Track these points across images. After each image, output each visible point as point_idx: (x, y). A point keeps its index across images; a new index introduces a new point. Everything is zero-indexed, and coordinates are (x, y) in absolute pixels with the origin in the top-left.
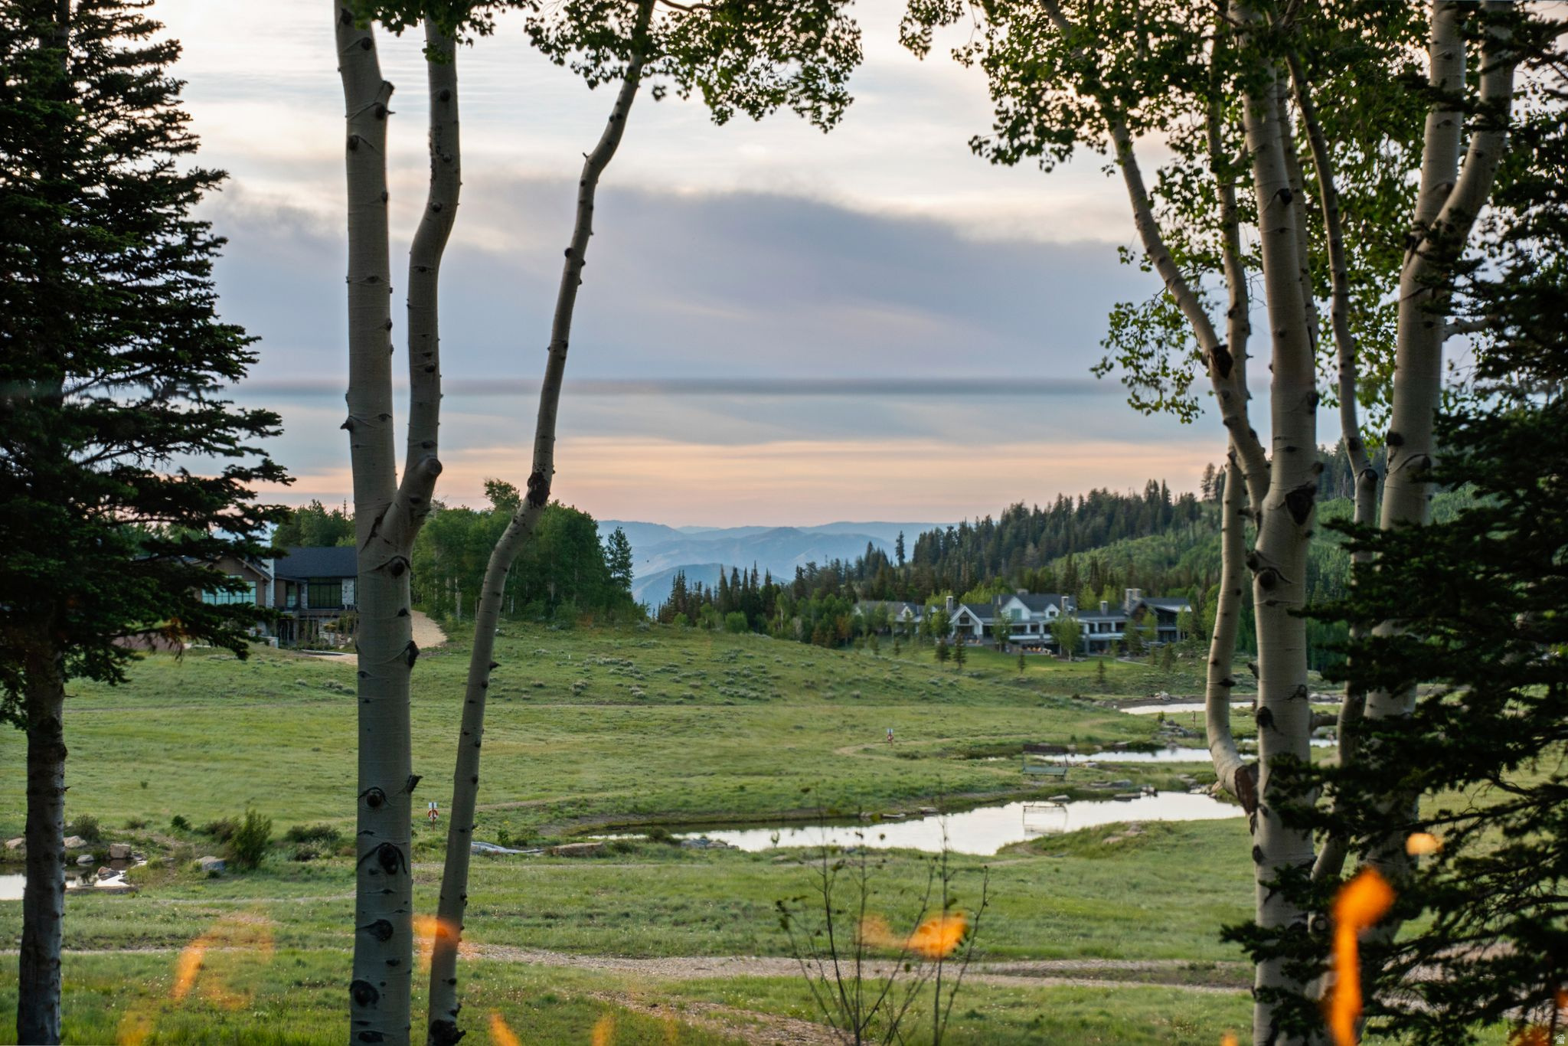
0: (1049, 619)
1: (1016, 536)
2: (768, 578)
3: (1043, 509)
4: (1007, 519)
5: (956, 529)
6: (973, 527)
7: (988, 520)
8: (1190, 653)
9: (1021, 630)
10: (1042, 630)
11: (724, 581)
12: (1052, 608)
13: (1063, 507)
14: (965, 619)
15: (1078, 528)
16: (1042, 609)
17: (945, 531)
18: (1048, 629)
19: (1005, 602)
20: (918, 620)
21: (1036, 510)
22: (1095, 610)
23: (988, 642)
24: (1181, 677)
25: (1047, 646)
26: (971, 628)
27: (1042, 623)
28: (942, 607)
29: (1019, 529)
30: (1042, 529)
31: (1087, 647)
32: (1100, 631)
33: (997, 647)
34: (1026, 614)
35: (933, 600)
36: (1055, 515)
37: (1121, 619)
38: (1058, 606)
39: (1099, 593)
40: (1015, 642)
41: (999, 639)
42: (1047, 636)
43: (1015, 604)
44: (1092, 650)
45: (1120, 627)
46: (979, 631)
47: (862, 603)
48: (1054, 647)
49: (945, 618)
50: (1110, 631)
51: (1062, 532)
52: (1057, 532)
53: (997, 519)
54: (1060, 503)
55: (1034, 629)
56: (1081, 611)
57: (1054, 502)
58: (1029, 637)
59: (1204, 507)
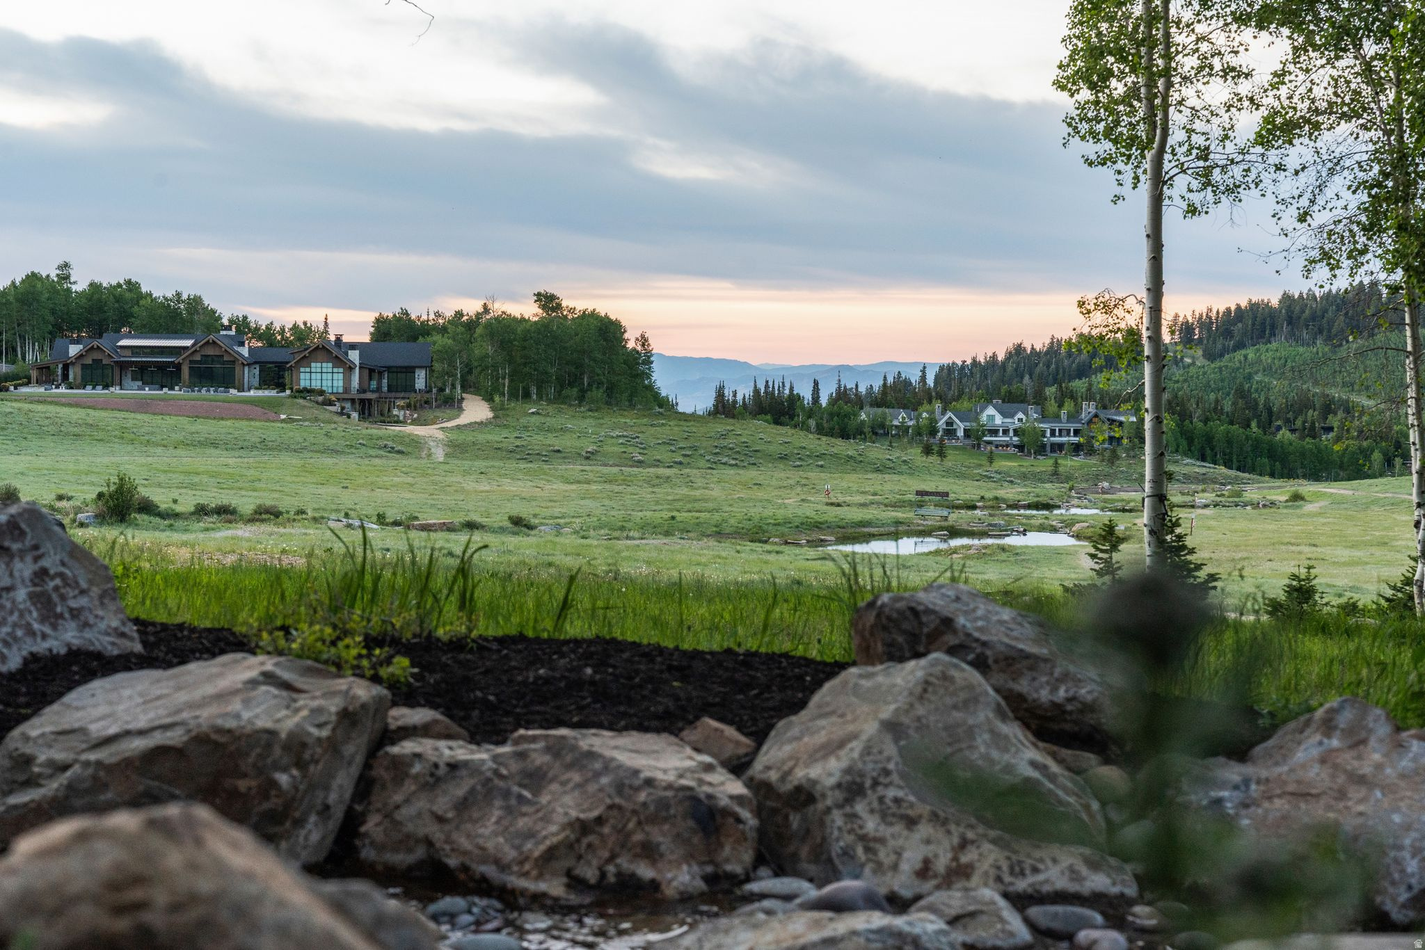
0: (1018, 424)
1: (1016, 370)
2: (792, 389)
3: (1038, 347)
4: (1009, 356)
5: (969, 362)
6: (983, 361)
7: (994, 356)
8: (1132, 453)
9: (994, 432)
10: (1011, 433)
11: (756, 391)
12: (1020, 415)
13: (1054, 348)
14: (950, 423)
15: (1066, 362)
16: (1012, 416)
17: (960, 363)
18: (1016, 432)
19: (982, 410)
20: (911, 423)
21: (1033, 348)
22: (1057, 418)
23: (968, 442)
24: (1122, 472)
25: (1015, 446)
26: (955, 430)
27: (1012, 428)
28: (932, 412)
29: (1018, 364)
30: (1037, 365)
31: (1048, 448)
32: (1060, 435)
33: (973, 446)
34: (999, 420)
35: (926, 406)
36: (1047, 353)
37: (1078, 426)
38: (1026, 414)
39: (1061, 406)
40: (989, 443)
41: (975, 437)
42: (1015, 439)
43: (991, 411)
44: (1053, 450)
45: (1077, 432)
46: (960, 433)
47: (867, 408)
48: (1020, 447)
49: (933, 422)
50: (1068, 434)
51: (1053, 366)
52: (1048, 367)
53: (1001, 357)
54: (1052, 343)
55: (1006, 432)
56: (1044, 417)
57: (1048, 341)
58: (1001, 438)
59: (1170, 348)
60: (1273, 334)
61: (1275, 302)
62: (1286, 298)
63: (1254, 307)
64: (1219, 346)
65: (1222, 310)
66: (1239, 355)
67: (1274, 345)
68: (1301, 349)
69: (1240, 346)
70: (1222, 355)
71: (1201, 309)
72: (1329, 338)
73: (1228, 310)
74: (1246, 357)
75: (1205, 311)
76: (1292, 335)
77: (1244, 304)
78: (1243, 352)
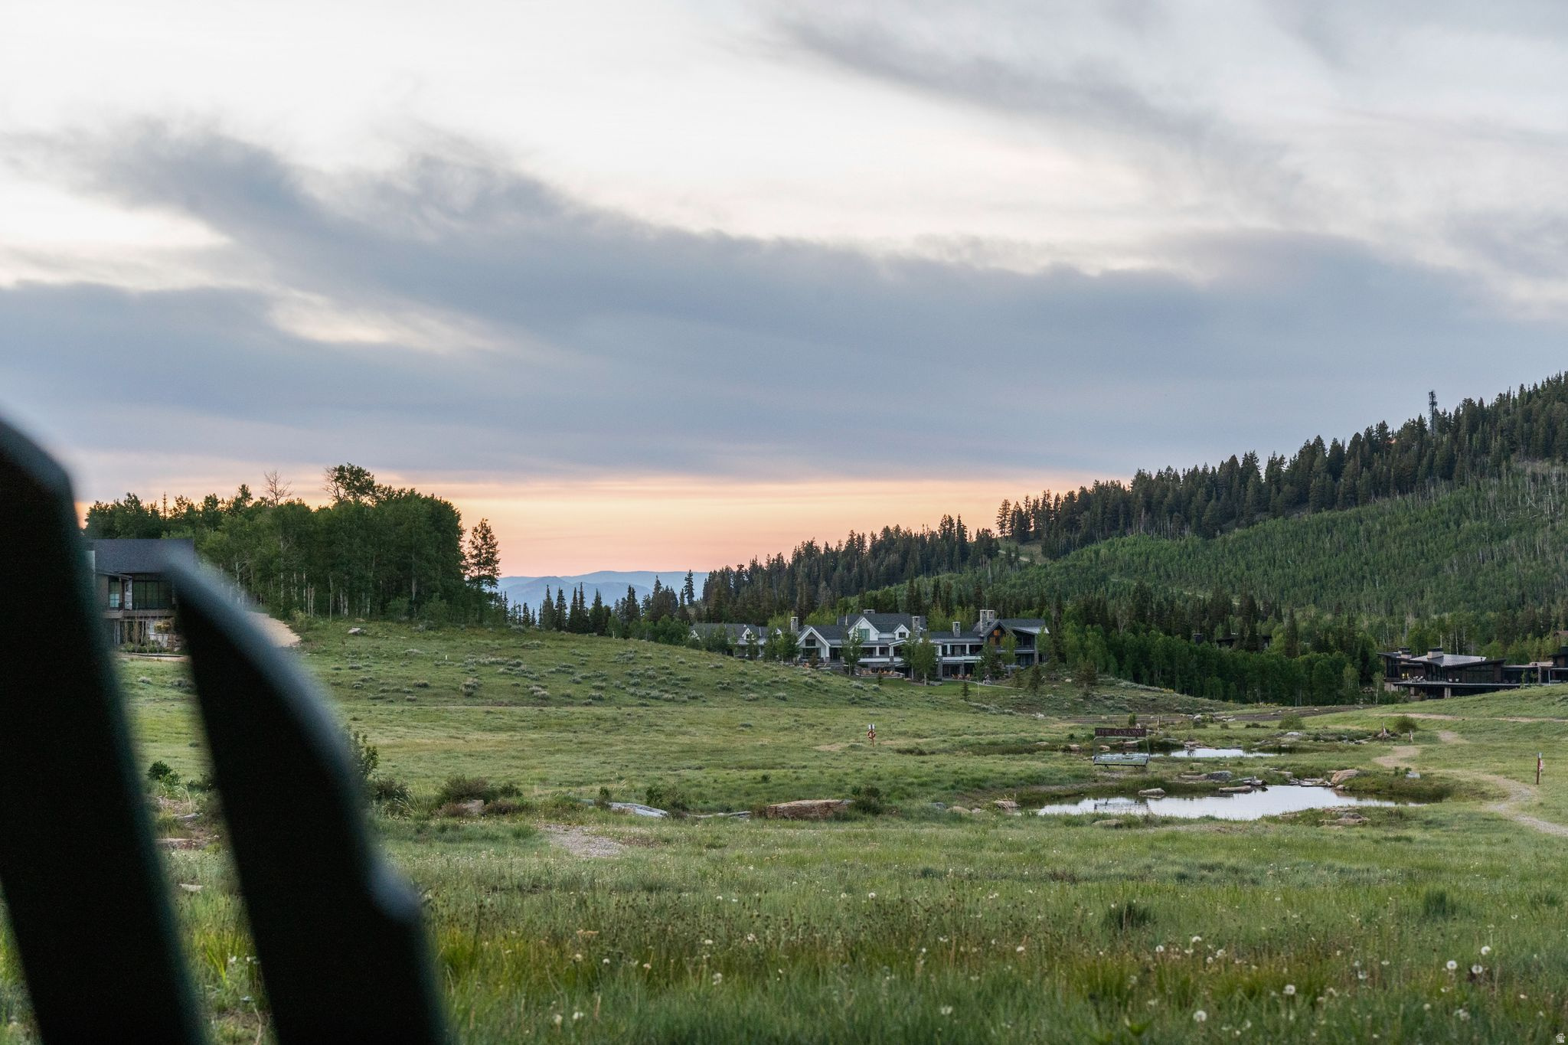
0: (899, 641)
1: (808, 575)
2: (598, 600)
3: (833, 546)
4: (798, 557)
5: (747, 567)
6: (764, 565)
7: (780, 557)
8: (1053, 675)
9: (870, 652)
10: (891, 653)
12: (902, 629)
13: (855, 544)
14: (811, 641)
15: (871, 565)
16: (891, 630)
17: (735, 569)
18: (898, 651)
19: (852, 623)
20: (762, 642)
21: (827, 548)
22: (947, 631)
23: (835, 664)
24: (1050, 700)
25: (898, 669)
26: (818, 651)
27: (892, 645)
28: (785, 627)
29: (810, 568)
30: (835, 569)
31: (940, 671)
32: (953, 654)
33: (846, 670)
34: (874, 635)
35: (775, 622)
36: (845, 553)
37: (976, 641)
38: (909, 627)
39: (949, 613)
40: (865, 665)
41: (848, 658)
42: (897, 659)
43: (864, 624)
44: (946, 675)
45: (975, 649)
46: (825, 654)
47: (697, 625)
48: (905, 670)
49: (791, 639)
50: (965, 654)
51: (856, 570)
52: (849, 570)
53: (788, 559)
54: (852, 541)
55: (884, 651)
56: (933, 630)
57: (845, 540)
58: (878, 660)
59: (1002, 544)
60: (1128, 524)
61: (1127, 483)
62: (1141, 478)
63: (1100, 489)
64: (1063, 541)
65: (1063, 494)
66: (1089, 550)
67: (1130, 538)
68: (1166, 543)
69: (1088, 539)
70: (1066, 552)
71: (1036, 494)
72: (1199, 530)
73: (1071, 494)
74: (1097, 553)
75: (1041, 496)
76: (1153, 525)
77: (1090, 487)
78: (1094, 547)
